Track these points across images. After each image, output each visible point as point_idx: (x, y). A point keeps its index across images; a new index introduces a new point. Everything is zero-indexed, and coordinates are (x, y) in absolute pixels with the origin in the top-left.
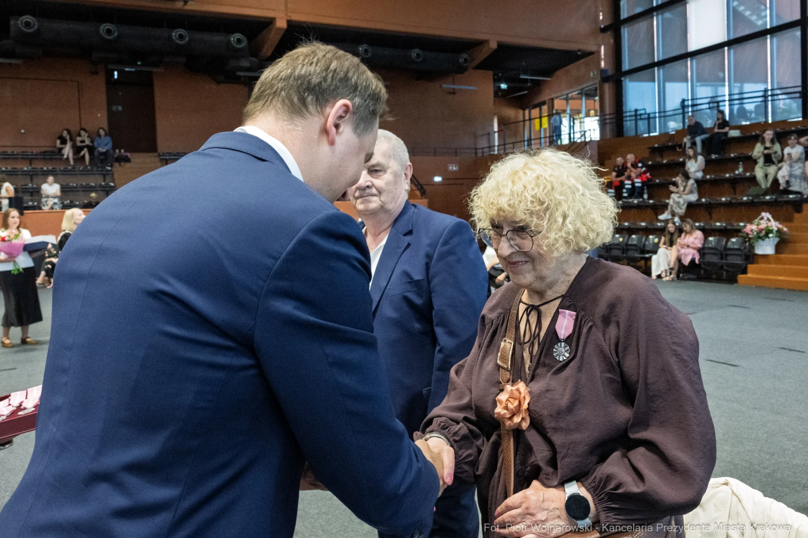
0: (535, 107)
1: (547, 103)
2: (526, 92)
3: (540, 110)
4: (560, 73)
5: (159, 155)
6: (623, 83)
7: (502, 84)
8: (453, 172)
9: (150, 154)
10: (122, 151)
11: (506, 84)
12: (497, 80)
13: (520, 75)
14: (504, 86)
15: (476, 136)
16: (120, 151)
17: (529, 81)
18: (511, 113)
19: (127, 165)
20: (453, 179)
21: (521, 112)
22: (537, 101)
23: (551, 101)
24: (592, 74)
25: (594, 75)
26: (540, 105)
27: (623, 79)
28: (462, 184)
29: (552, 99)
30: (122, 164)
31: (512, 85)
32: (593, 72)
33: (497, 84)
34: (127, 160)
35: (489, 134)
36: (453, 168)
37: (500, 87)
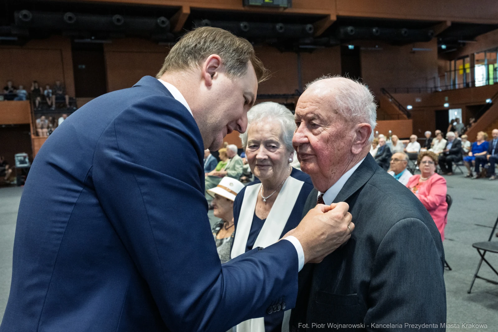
0: (459, 59)
2: (456, 50)
3: (464, 61)
4: (480, 37)
7: (443, 45)
8: (419, 103)
11: (445, 45)
12: (440, 43)
13: (458, 41)
14: (444, 47)
15: (427, 80)
18: (442, 63)
20: (419, 107)
21: (448, 62)
22: (462, 55)
23: (473, 55)
26: (463, 58)
28: (423, 110)
31: (449, 46)
33: (439, 46)
35: (434, 78)
36: (418, 100)
37: (441, 48)
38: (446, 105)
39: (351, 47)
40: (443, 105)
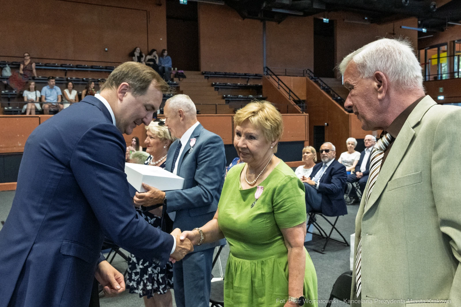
1: (447, 44)
3: (439, 49)
5: (203, 74)
7: (424, 28)
9: (196, 72)
10: (176, 69)
11: (426, 29)
16: (174, 69)
19: (185, 80)
26: (438, 46)
29: (453, 43)
30: (181, 79)
34: (184, 77)
37: (421, 31)
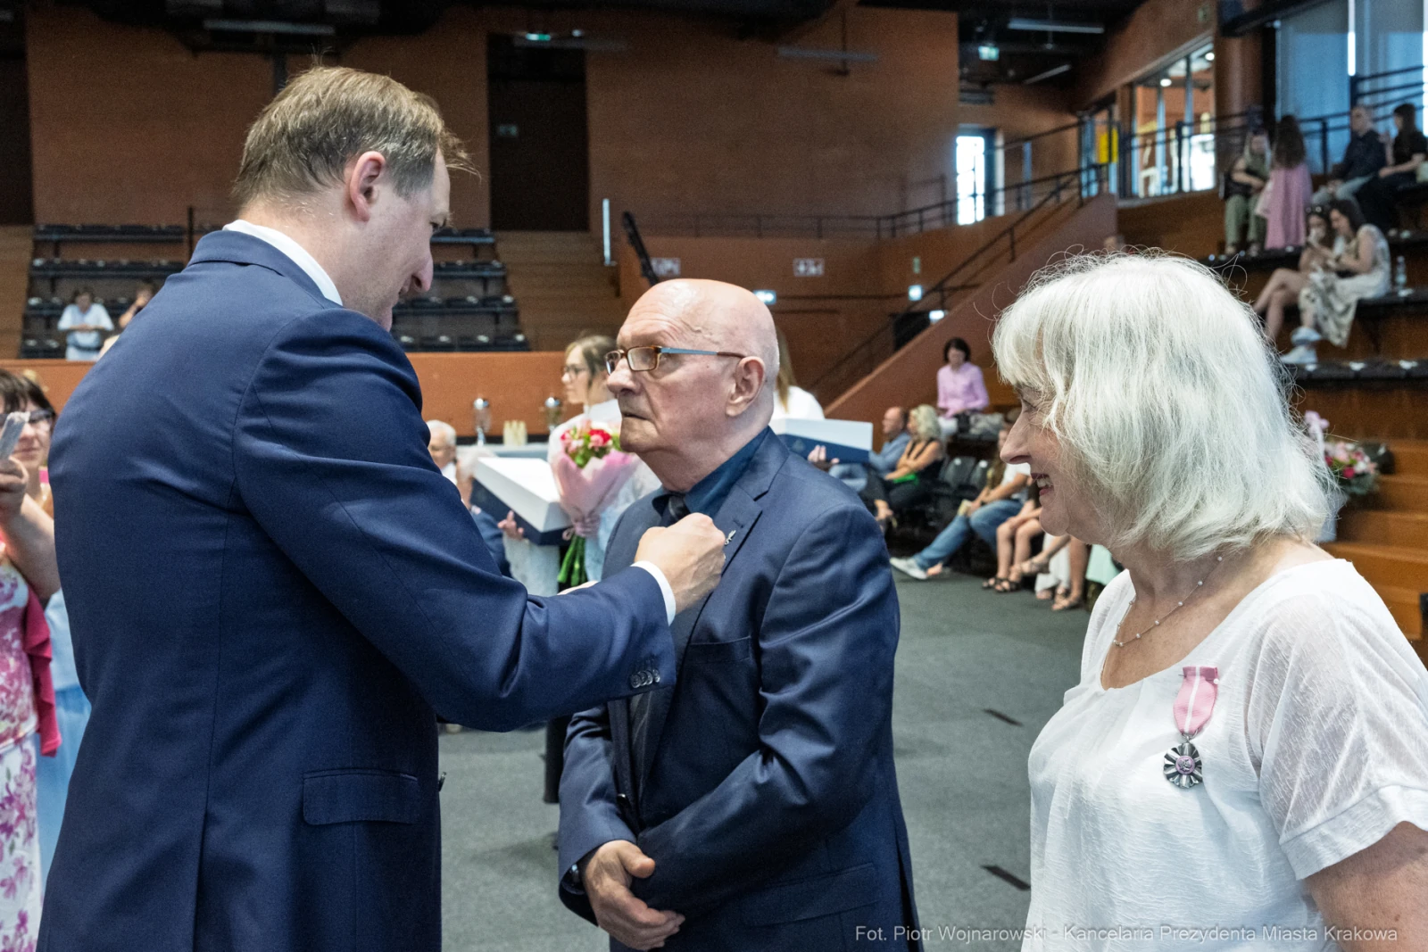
0: (1100, 106)
1: (1119, 94)
2: (1064, 68)
3: (1111, 114)
6: (1279, 36)
7: (984, 45)
8: (809, 280)
11: (995, 46)
12: (968, 37)
13: (1008, 22)
14: (988, 52)
15: (903, 185)
17: (1050, 36)
18: (1043, 121)
20: (806, 298)
22: (1102, 91)
23: (1127, 92)
24: (1201, 14)
25: (1205, 16)
26: (1106, 103)
27: (1277, 24)
28: (833, 312)
29: (1131, 86)
31: (1013, 48)
32: (1203, 9)
33: (971, 48)
36: (809, 268)
37: (978, 54)
38: (915, 293)
39: (534, 37)
40: (906, 294)
